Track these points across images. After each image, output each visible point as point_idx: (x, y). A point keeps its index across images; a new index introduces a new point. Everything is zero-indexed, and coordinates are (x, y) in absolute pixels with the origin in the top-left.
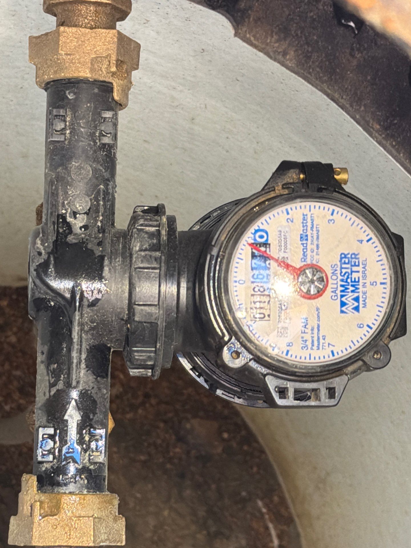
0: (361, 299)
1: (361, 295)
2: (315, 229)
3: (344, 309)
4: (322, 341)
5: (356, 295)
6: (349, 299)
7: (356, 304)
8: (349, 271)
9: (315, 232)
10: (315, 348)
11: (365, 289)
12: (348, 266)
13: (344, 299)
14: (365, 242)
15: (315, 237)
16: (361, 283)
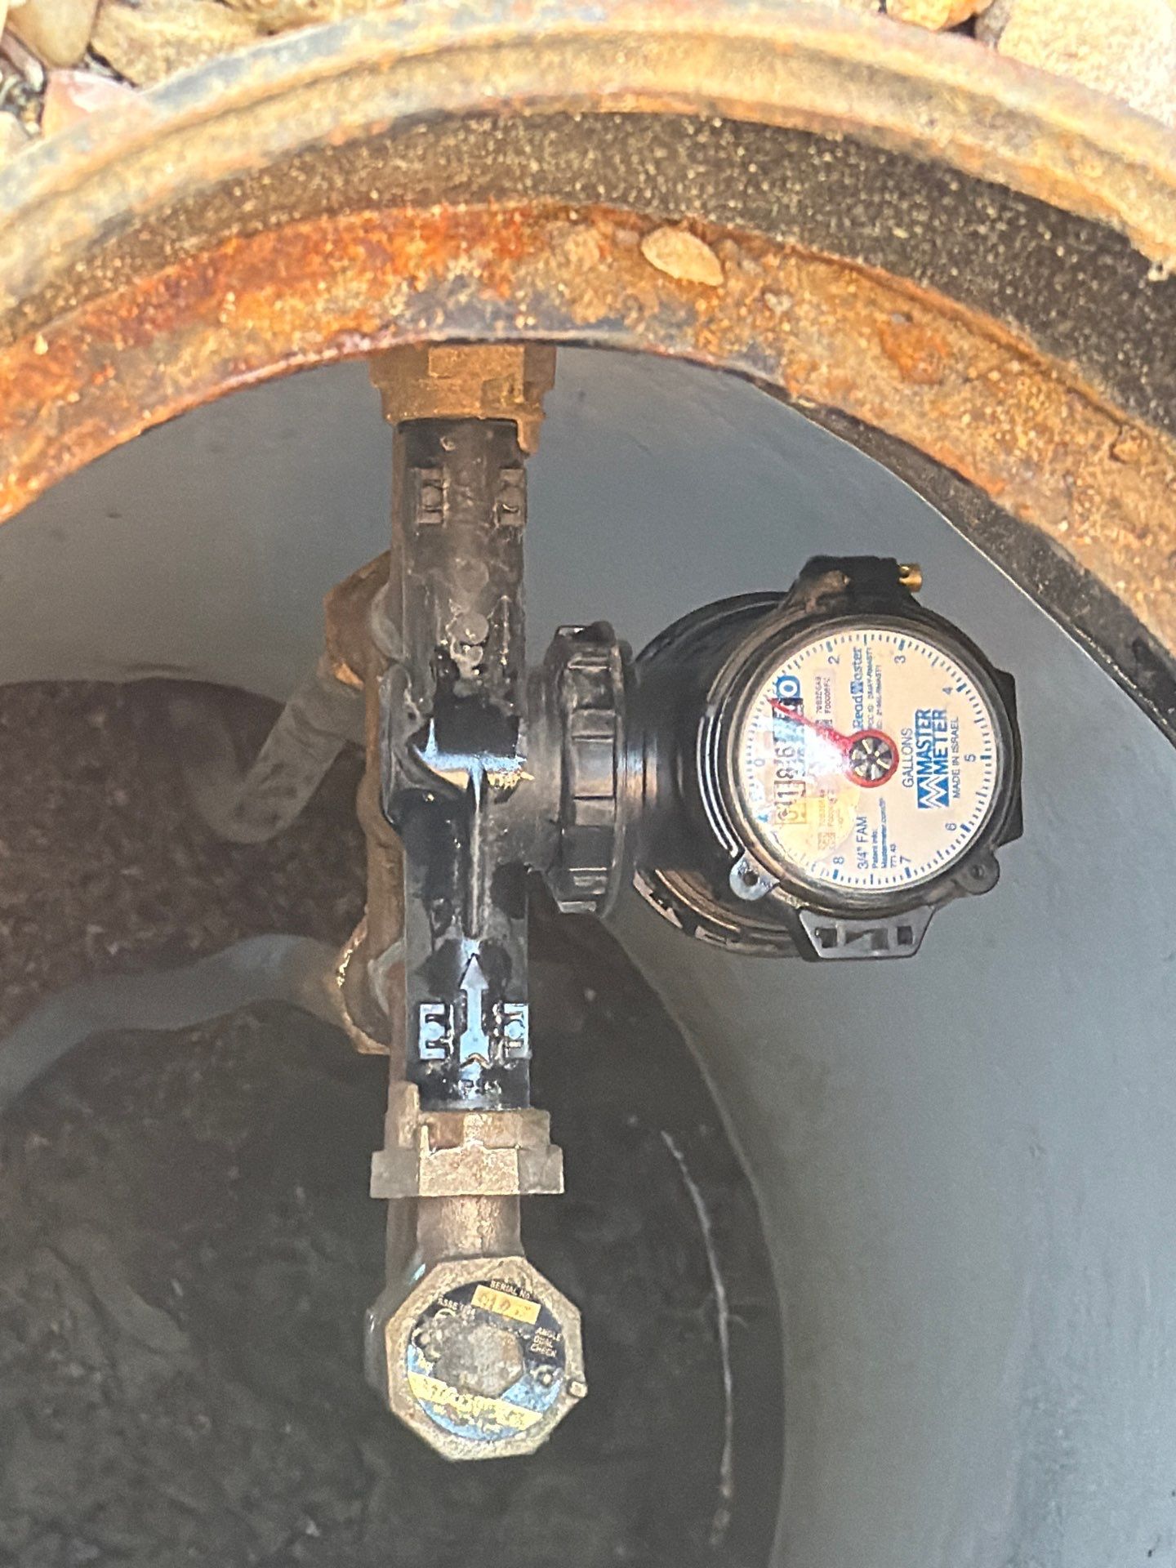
0: (951, 784)
1: (950, 776)
2: (873, 674)
3: (923, 800)
4: (889, 854)
5: (942, 777)
6: (932, 785)
7: (943, 792)
8: (930, 739)
9: (874, 678)
10: (880, 864)
11: (955, 768)
12: (930, 731)
13: (923, 785)
14: (954, 691)
15: (875, 686)
16: (950, 758)
